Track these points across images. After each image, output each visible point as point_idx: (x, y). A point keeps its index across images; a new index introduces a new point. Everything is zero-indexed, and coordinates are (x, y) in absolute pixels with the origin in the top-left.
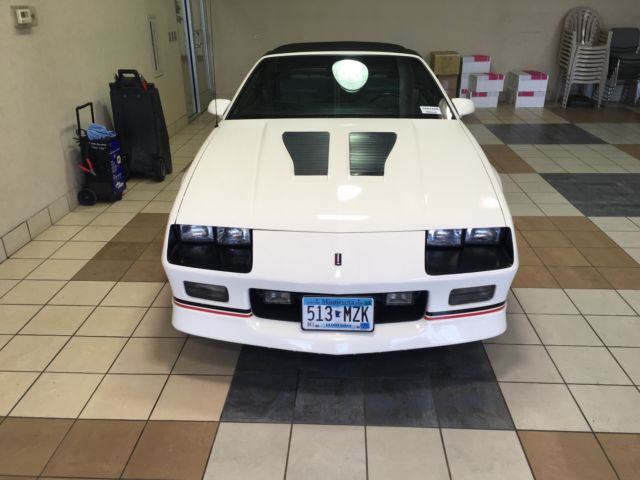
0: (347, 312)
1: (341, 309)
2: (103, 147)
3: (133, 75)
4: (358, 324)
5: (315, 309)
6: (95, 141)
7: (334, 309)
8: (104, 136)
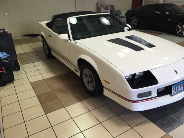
0: (181, 86)
1: (179, 86)
2: (8, 61)
3: (3, 31)
4: (183, 89)
5: (174, 89)
6: (4, 59)
7: (178, 87)
8: (6, 56)
